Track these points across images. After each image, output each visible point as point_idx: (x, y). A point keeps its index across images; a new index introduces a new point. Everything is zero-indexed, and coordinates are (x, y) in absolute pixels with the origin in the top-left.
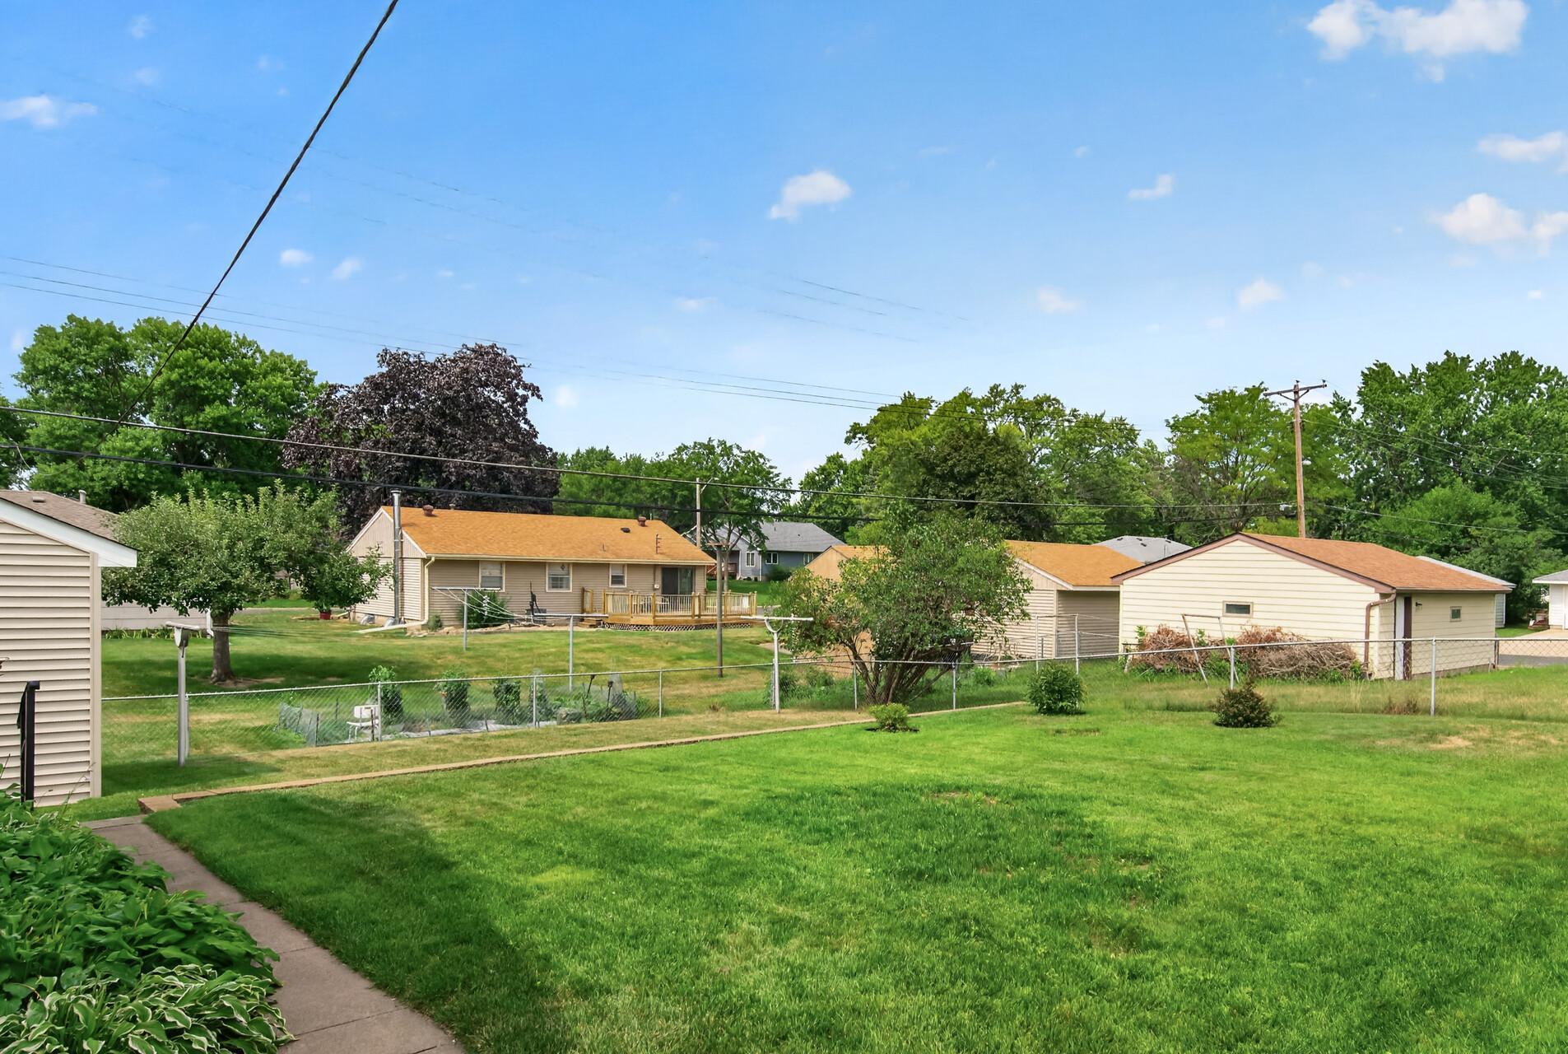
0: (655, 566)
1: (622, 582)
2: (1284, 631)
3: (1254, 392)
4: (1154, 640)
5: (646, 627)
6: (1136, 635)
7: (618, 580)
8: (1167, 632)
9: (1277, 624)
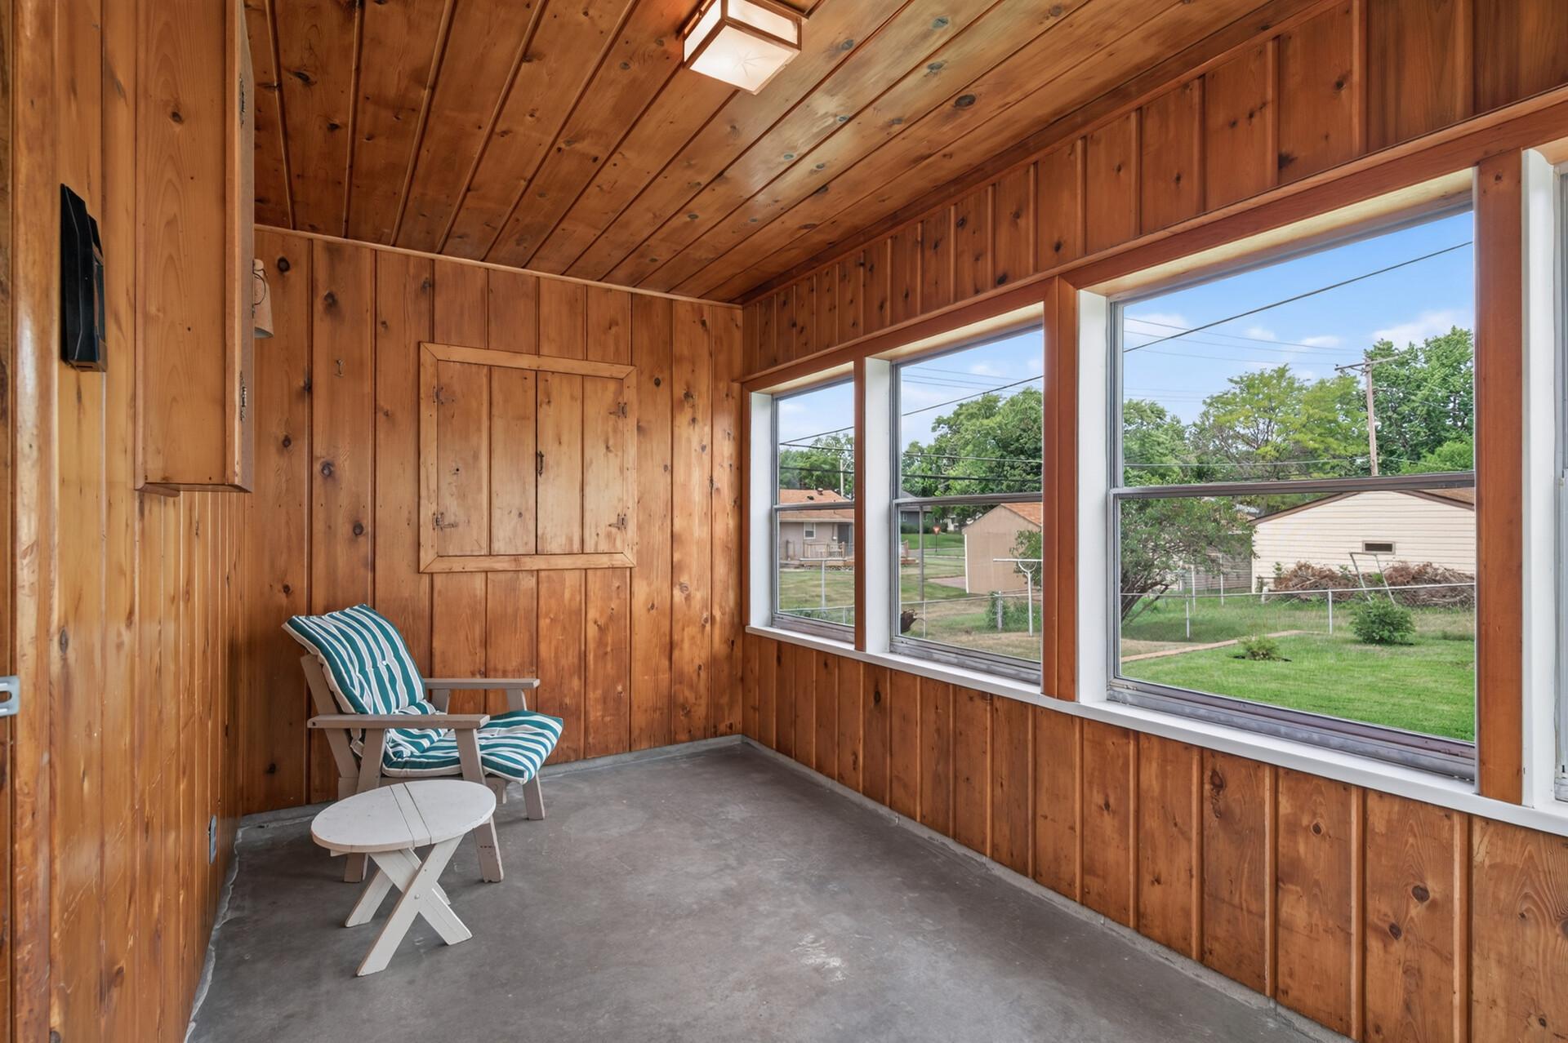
0: (833, 524)
1: (812, 536)
2: (1435, 565)
3: (1281, 373)
4: (1295, 574)
5: (838, 568)
6: (1273, 569)
7: (810, 534)
8: (1307, 567)
9: (1426, 560)
